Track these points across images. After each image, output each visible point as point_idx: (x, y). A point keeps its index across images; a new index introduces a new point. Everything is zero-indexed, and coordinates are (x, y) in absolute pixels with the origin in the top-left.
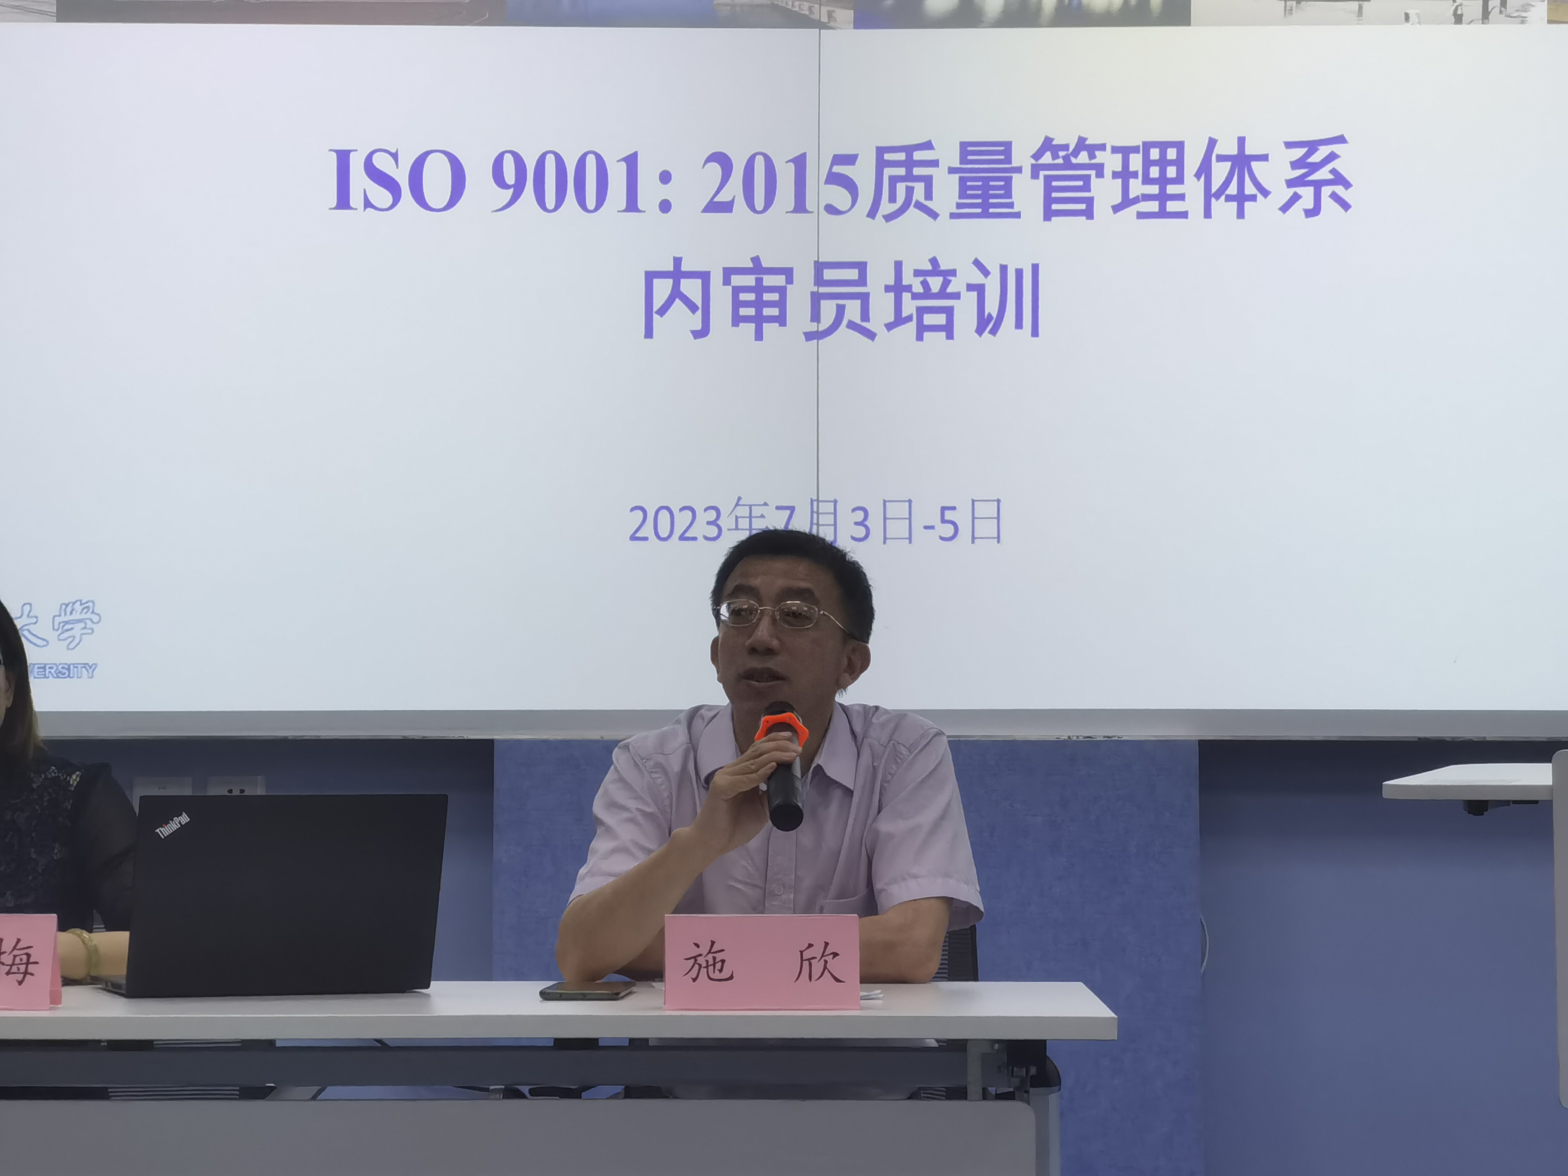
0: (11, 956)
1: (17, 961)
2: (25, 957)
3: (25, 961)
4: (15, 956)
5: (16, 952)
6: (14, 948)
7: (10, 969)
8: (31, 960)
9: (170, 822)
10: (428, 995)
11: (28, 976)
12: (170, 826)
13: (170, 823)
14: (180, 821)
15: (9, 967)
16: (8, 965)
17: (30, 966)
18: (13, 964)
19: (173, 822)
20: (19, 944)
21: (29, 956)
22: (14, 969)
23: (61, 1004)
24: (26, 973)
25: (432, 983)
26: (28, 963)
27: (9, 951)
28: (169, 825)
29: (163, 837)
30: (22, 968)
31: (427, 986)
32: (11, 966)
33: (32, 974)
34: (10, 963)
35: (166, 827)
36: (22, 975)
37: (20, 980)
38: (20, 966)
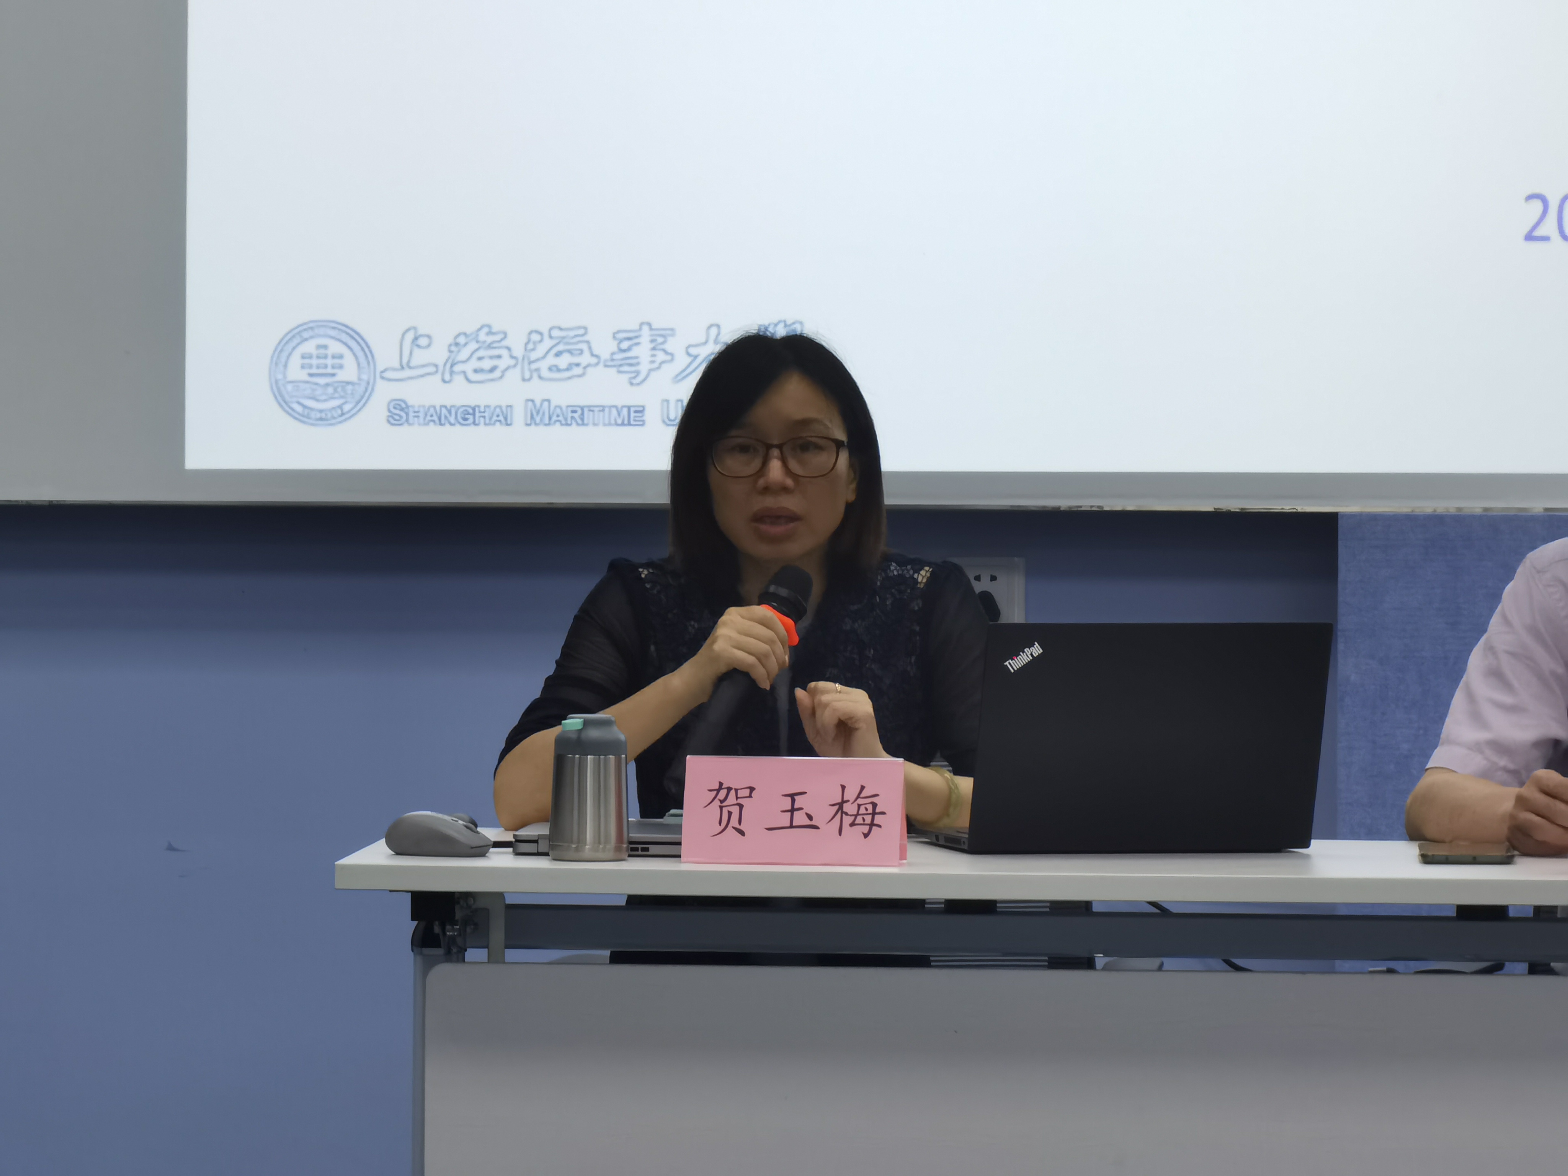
0: (855, 806)
1: (862, 810)
2: (870, 807)
3: (870, 811)
4: (859, 806)
5: (860, 801)
6: (858, 797)
7: (855, 820)
8: (877, 810)
9: (1021, 653)
10: (1307, 857)
11: (874, 828)
12: (1020, 659)
13: (1020, 655)
14: (1032, 653)
15: (853, 818)
16: (851, 815)
17: (876, 817)
18: (858, 814)
19: (1025, 654)
20: (863, 792)
21: (874, 805)
22: (859, 820)
23: (906, 859)
24: (872, 824)
25: (1313, 842)
26: (874, 814)
27: (852, 800)
28: (1020, 656)
29: (1012, 671)
30: (868, 819)
31: (1307, 845)
32: (856, 816)
33: (879, 826)
34: (855, 813)
35: (1016, 659)
36: (867, 827)
37: (866, 831)
38: (865, 817)
